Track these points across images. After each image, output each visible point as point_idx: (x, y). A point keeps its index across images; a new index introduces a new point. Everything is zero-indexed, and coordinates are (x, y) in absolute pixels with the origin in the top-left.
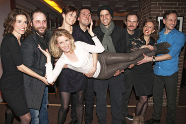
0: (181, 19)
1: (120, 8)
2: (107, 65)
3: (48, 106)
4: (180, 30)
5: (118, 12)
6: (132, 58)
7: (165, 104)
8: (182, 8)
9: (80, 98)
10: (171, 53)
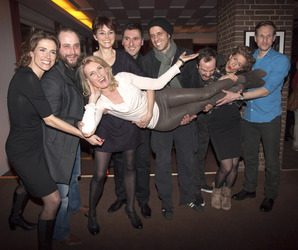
0: (281, 34)
1: (186, 20)
2: (170, 107)
3: (79, 178)
4: (281, 51)
5: (185, 27)
6: (207, 95)
7: (261, 167)
8: (283, 18)
9: (129, 163)
10: (267, 85)
